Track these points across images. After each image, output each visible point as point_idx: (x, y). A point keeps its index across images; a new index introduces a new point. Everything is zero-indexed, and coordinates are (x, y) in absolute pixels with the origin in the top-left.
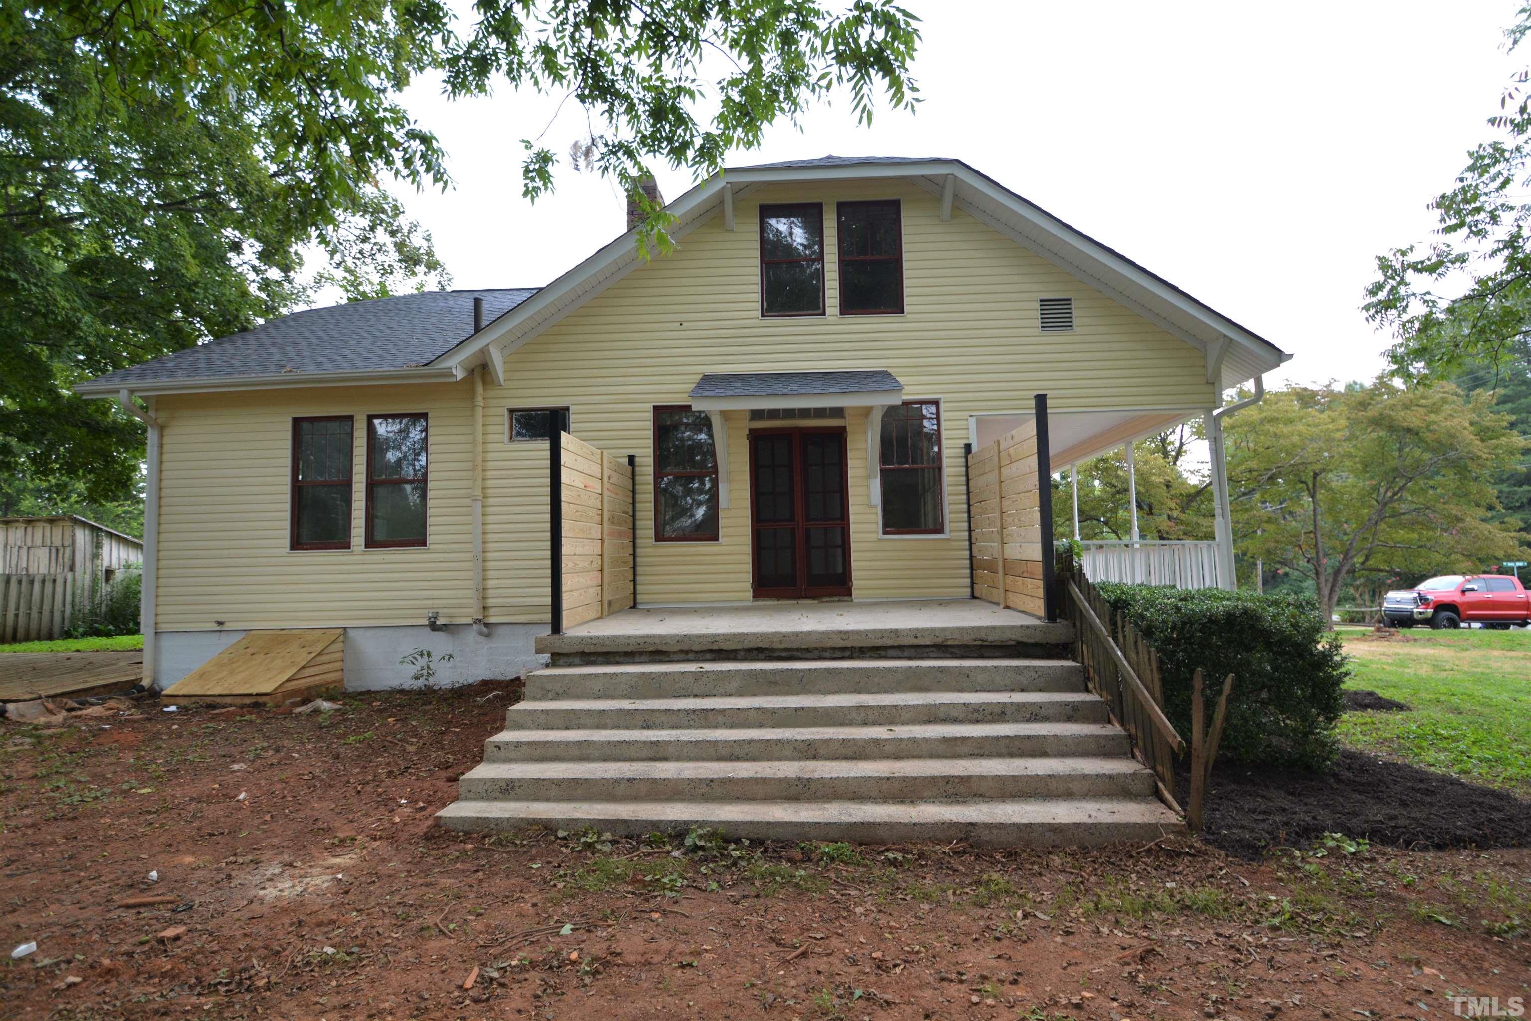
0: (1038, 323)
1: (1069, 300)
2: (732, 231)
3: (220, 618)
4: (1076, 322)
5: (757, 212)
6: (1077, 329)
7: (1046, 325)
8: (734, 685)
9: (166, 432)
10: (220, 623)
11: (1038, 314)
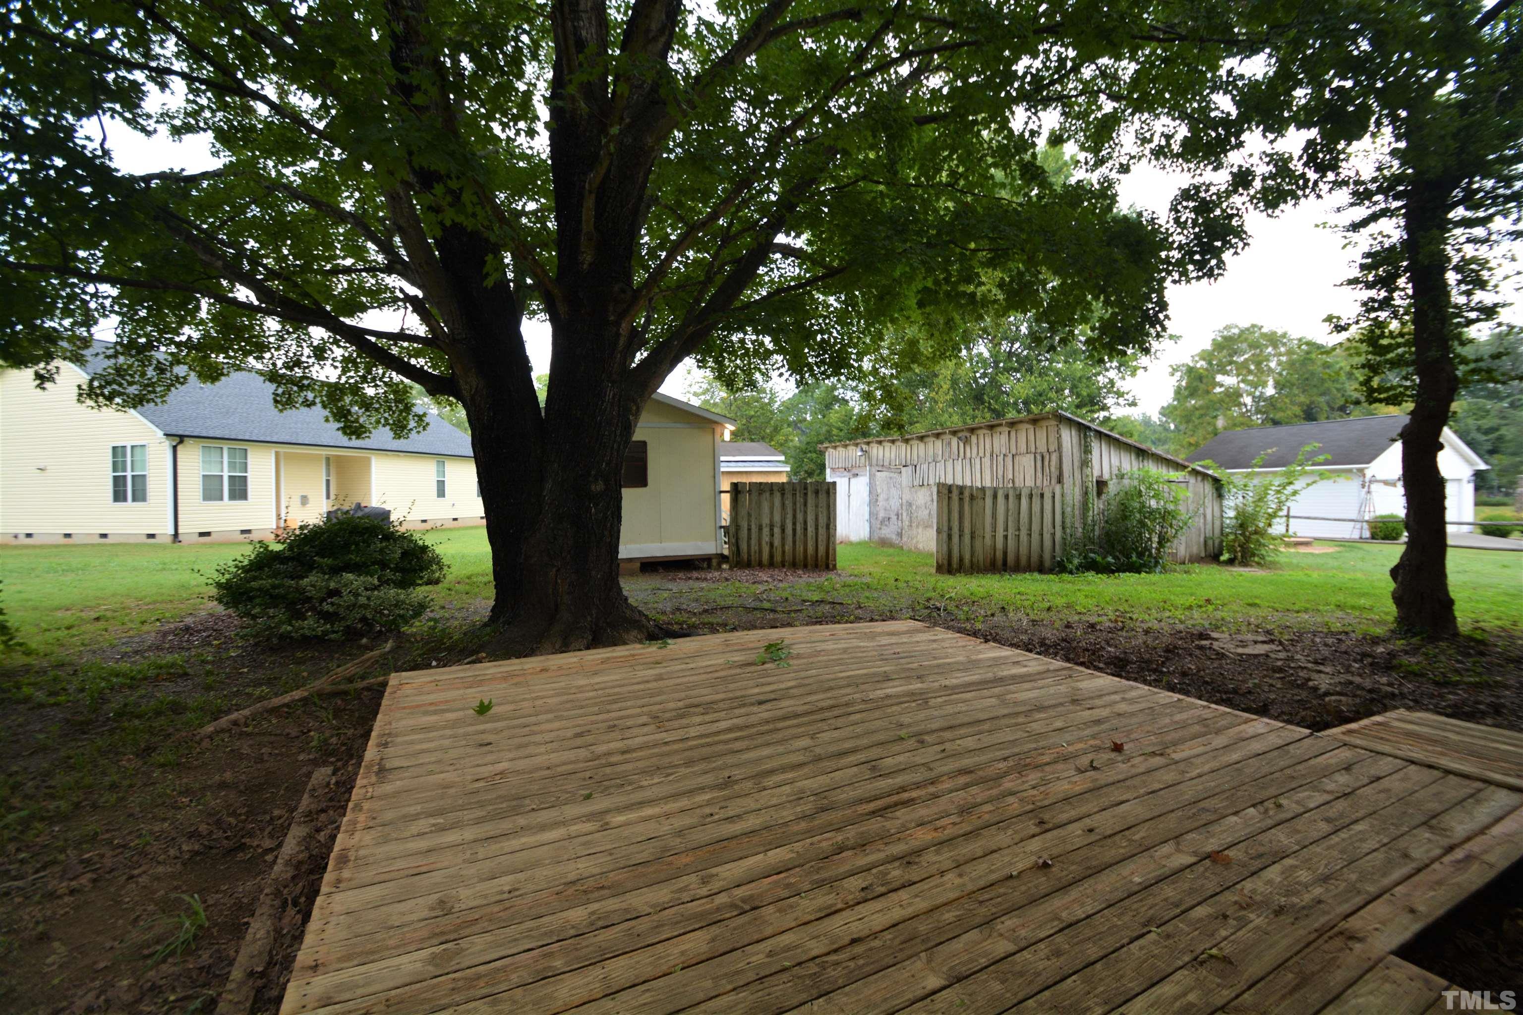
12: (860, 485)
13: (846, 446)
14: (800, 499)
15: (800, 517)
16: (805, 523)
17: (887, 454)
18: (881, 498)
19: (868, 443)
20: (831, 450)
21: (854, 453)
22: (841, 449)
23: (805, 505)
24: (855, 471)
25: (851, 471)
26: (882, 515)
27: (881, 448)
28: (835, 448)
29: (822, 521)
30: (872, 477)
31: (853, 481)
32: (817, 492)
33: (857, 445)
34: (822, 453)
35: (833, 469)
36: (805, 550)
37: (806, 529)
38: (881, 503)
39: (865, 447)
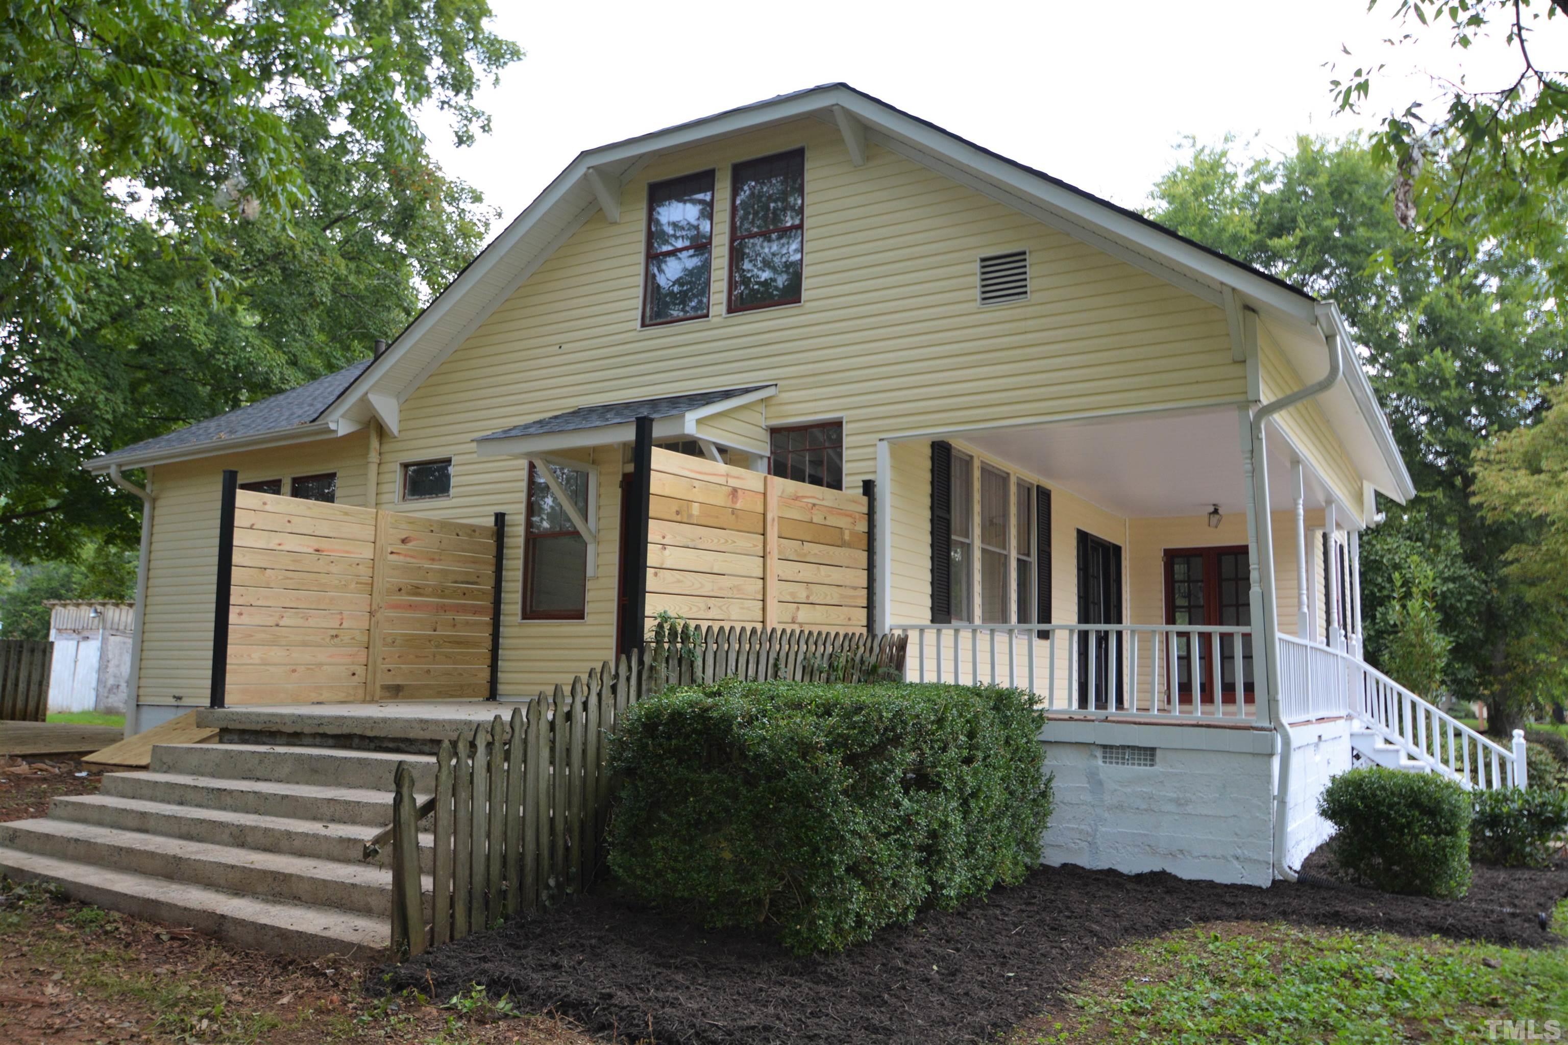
0: (977, 293)
1: (1024, 253)
2: (615, 223)
3: (178, 692)
4: (1031, 285)
5: (644, 194)
6: (1032, 297)
7: (990, 293)
8: (286, 770)
9: (158, 504)
10: (179, 698)
11: (976, 280)
12: (90, 650)
13: (78, 605)
14: (13, 657)
15: (12, 673)
16: (17, 679)
17: (123, 618)
18: (111, 664)
19: (104, 605)
20: (59, 609)
21: (87, 613)
22: (71, 609)
23: (19, 661)
24: (86, 634)
25: (80, 633)
26: (111, 682)
27: (117, 611)
28: (65, 606)
29: (35, 677)
30: (104, 641)
31: (83, 645)
32: (32, 651)
33: (90, 605)
34: (48, 612)
35: (59, 630)
36: (14, 705)
37: (16, 685)
38: (111, 669)
39: (99, 608)
